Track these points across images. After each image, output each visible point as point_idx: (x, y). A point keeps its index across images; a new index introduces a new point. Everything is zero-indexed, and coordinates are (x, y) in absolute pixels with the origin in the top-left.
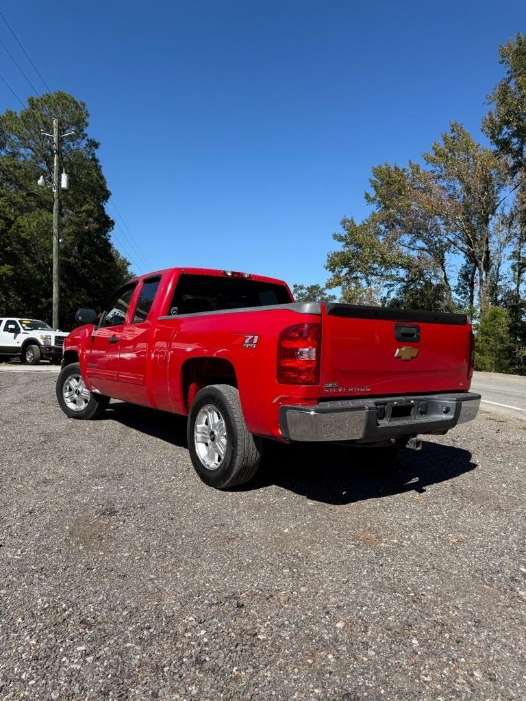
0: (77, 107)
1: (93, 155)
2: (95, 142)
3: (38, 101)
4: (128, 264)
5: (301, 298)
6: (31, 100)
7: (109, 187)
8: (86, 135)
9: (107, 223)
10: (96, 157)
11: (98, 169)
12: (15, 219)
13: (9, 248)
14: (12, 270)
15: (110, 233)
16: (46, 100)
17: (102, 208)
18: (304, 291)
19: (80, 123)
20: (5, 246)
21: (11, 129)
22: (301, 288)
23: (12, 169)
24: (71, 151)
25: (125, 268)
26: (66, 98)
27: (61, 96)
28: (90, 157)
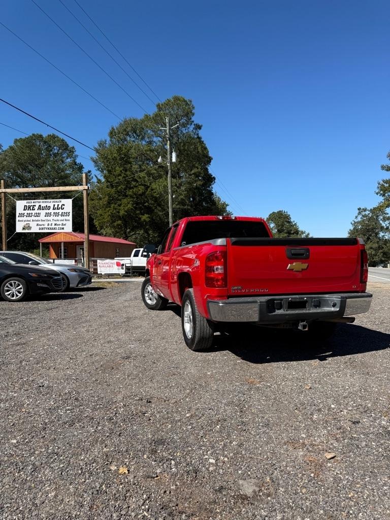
0: (187, 104)
1: (198, 134)
2: (199, 126)
3: (162, 105)
4: (227, 205)
5: (365, 218)
6: (158, 106)
7: (210, 154)
8: (193, 122)
9: (210, 179)
10: (200, 135)
11: (201, 142)
12: (150, 184)
13: (147, 204)
14: (149, 218)
15: (213, 186)
16: (168, 103)
17: (207, 169)
18: (367, 213)
19: (188, 114)
20: (145, 203)
21: (147, 127)
23: (148, 153)
24: (184, 134)
25: (225, 208)
26: (179, 99)
27: (177, 99)
28: (196, 137)
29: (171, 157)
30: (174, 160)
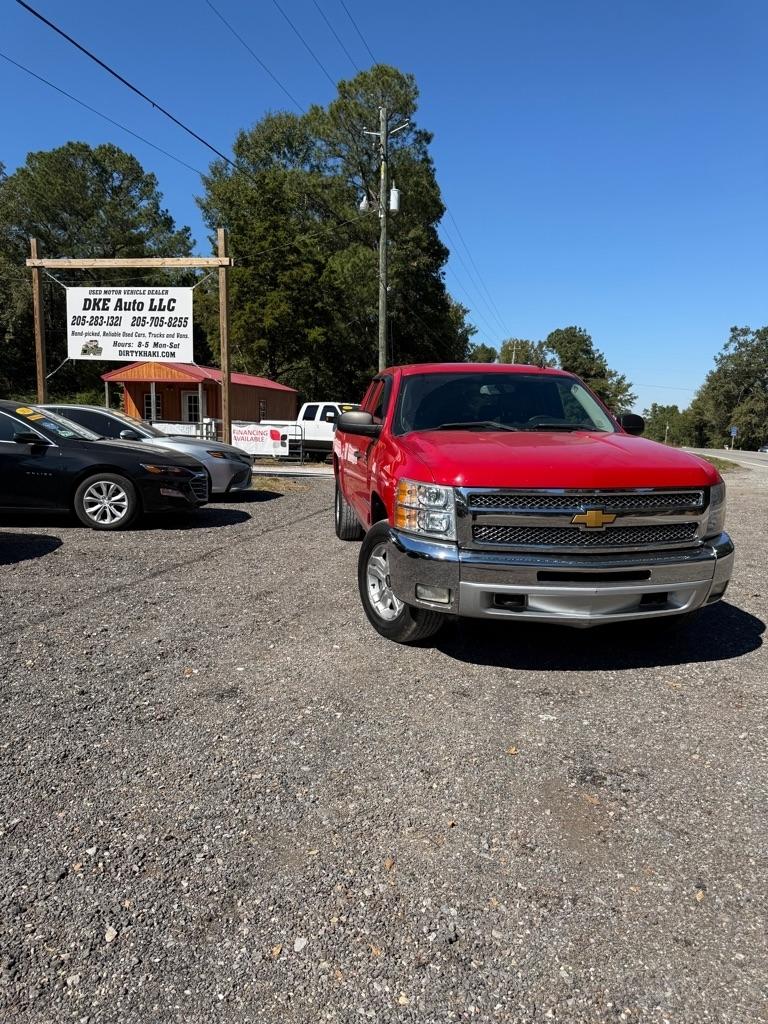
0: (403, 84)
1: (425, 153)
2: (426, 134)
3: (350, 85)
4: (465, 312)
5: (743, 349)
6: (342, 86)
8: (414, 125)
9: (440, 254)
10: (429, 155)
11: (430, 174)
12: (326, 260)
13: (319, 304)
14: (325, 334)
15: (443, 269)
16: (362, 81)
17: (434, 232)
18: (750, 338)
19: (405, 108)
20: (315, 301)
21: (318, 132)
22: (745, 332)
23: (319, 190)
24: (395, 152)
25: (460, 318)
26: (386, 73)
27: (381, 71)
28: (421, 157)
29: (388, 198)
30: (394, 205)
